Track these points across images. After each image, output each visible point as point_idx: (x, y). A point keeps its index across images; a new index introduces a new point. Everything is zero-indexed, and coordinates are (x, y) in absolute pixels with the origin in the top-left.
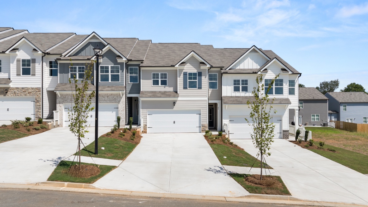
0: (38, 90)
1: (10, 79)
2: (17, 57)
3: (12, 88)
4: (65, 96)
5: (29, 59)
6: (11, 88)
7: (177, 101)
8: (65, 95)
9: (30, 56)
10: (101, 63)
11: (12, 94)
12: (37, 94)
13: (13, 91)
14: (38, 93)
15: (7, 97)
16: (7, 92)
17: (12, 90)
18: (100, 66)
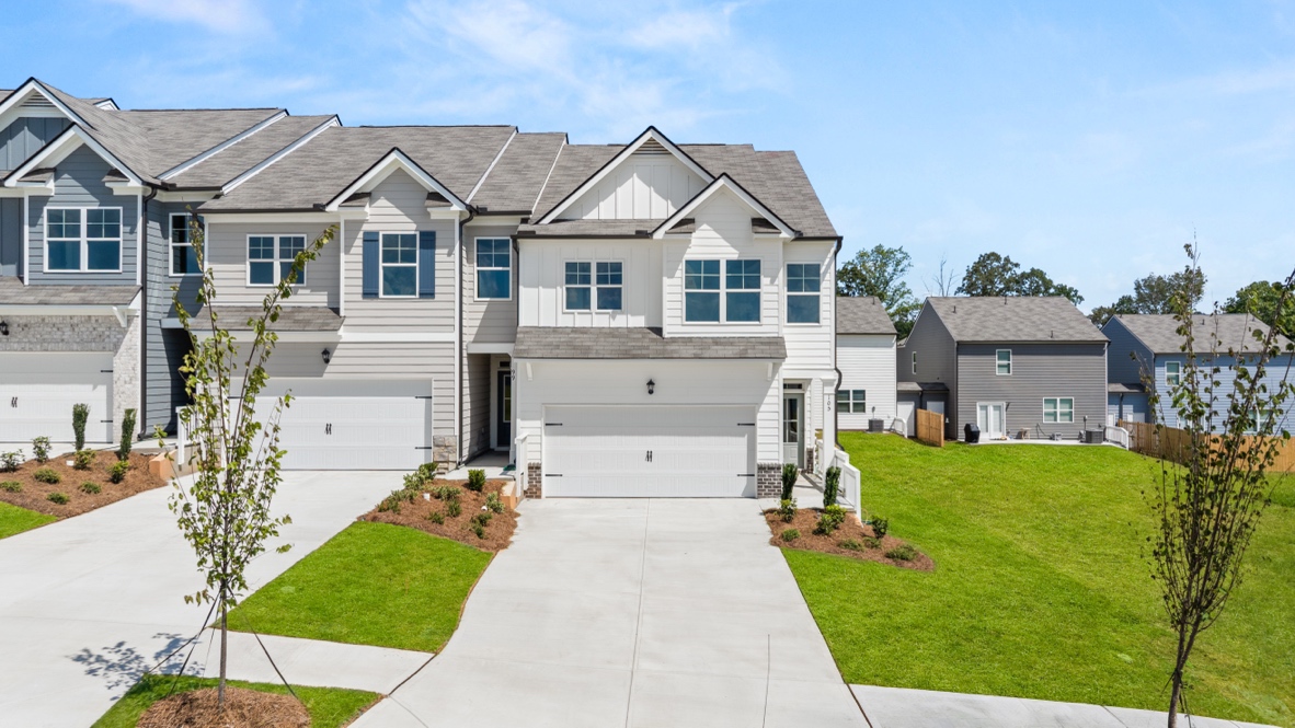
7: (339, 346)
10: (51, 199)
18: (45, 209)
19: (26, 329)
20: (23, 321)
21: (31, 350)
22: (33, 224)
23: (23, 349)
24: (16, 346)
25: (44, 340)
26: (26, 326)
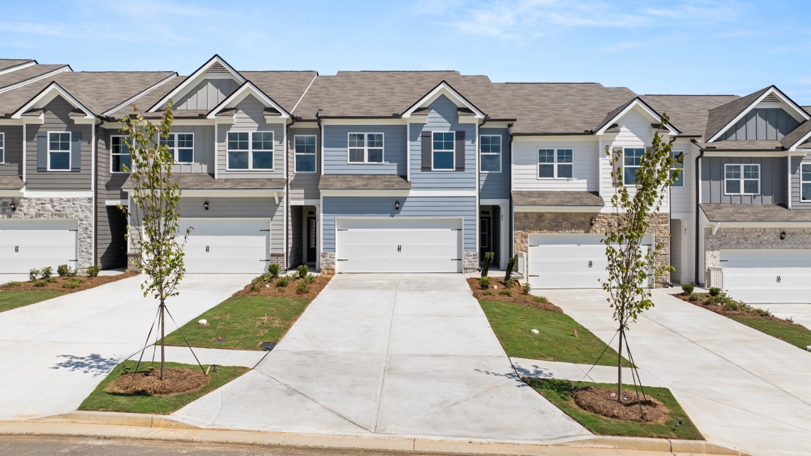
0: (661, 218)
1: (597, 193)
2: (615, 144)
3: (604, 214)
4: (724, 234)
5: (642, 147)
6: (600, 213)
8: (724, 232)
9: (643, 141)
10: (804, 158)
11: (603, 229)
12: (661, 229)
13: (606, 221)
14: (662, 225)
15: (591, 234)
16: (592, 224)
17: (603, 220)
18: (801, 164)
19: (794, 236)
20: (791, 231)
21: (797, 248)
22: (793, 173)
23: (792, 248)
24: (788, 246)
25: (804, 243)
26: (793, 234)
